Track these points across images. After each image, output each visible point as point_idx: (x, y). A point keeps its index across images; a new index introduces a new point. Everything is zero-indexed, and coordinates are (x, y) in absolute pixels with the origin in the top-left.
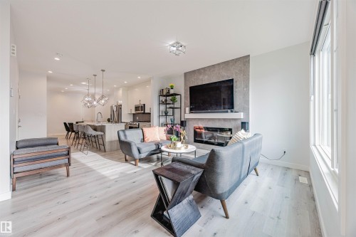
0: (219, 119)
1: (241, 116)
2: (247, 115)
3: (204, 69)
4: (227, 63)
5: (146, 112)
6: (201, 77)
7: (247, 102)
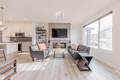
0: (62, 40)
1: (68, 39)
2: (70, 39)
3: (57, 23)
4: (65, 24)
5: (25, 36)
6: (56, 26)
7: (70, 35)
